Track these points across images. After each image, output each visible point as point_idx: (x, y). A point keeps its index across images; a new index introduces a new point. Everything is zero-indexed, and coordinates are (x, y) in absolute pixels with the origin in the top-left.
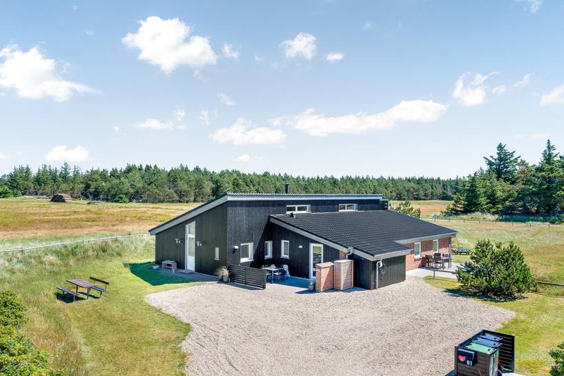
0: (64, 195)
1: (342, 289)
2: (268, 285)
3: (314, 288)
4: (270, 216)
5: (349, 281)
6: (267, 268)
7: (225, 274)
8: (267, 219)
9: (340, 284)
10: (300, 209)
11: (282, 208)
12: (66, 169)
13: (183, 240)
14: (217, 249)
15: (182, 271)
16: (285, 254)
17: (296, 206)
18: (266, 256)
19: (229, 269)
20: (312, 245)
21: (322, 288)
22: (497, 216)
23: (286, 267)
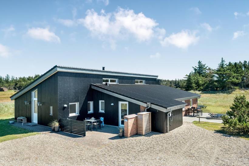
0: (3, 88)
1: (144, 134)
2: (88, 133)
3: (123, 134)
4: (91, 85)
5: (148, 128)
6: (88, 120)
7: (56, 126)
8: (89, 86)
9: (142, 130)
10: (111, 81)
11: (100, 80)
12: (8, 77)
13: (30, 103)
14: (51, 108)
15: (29, 124)
16: (101, 110)
17: (109, 79)
18: (89, 112)
19: (59, 121)
20: (120, 103)
21: (129, 134)
22: (201, 92)
23: (102, 119)
